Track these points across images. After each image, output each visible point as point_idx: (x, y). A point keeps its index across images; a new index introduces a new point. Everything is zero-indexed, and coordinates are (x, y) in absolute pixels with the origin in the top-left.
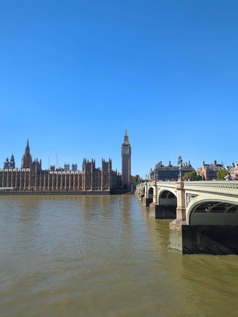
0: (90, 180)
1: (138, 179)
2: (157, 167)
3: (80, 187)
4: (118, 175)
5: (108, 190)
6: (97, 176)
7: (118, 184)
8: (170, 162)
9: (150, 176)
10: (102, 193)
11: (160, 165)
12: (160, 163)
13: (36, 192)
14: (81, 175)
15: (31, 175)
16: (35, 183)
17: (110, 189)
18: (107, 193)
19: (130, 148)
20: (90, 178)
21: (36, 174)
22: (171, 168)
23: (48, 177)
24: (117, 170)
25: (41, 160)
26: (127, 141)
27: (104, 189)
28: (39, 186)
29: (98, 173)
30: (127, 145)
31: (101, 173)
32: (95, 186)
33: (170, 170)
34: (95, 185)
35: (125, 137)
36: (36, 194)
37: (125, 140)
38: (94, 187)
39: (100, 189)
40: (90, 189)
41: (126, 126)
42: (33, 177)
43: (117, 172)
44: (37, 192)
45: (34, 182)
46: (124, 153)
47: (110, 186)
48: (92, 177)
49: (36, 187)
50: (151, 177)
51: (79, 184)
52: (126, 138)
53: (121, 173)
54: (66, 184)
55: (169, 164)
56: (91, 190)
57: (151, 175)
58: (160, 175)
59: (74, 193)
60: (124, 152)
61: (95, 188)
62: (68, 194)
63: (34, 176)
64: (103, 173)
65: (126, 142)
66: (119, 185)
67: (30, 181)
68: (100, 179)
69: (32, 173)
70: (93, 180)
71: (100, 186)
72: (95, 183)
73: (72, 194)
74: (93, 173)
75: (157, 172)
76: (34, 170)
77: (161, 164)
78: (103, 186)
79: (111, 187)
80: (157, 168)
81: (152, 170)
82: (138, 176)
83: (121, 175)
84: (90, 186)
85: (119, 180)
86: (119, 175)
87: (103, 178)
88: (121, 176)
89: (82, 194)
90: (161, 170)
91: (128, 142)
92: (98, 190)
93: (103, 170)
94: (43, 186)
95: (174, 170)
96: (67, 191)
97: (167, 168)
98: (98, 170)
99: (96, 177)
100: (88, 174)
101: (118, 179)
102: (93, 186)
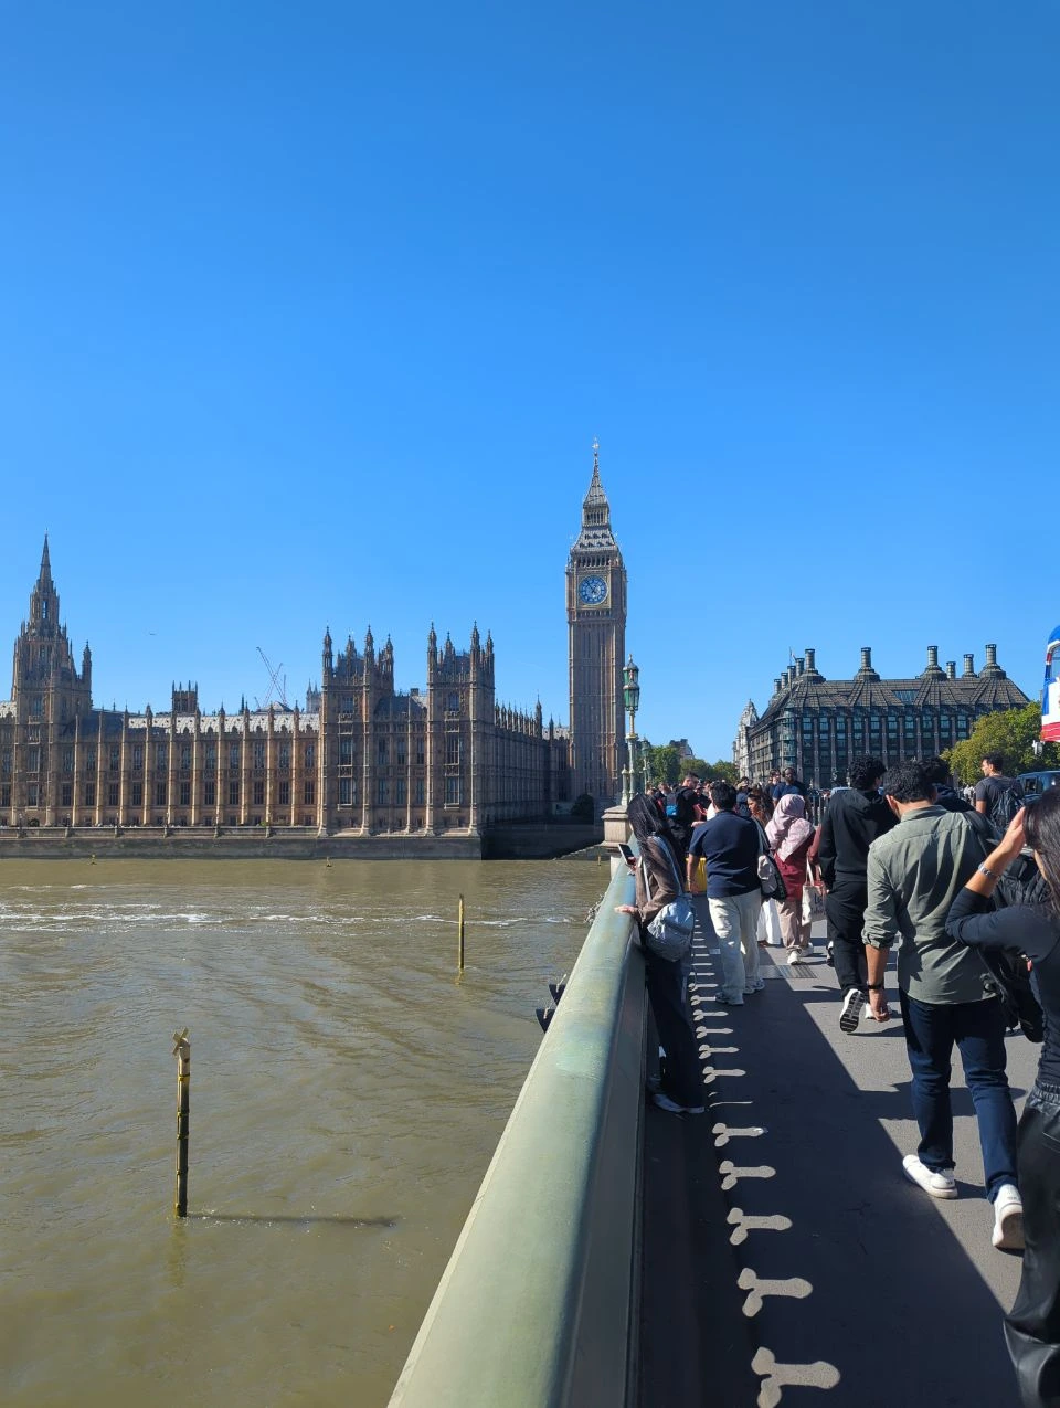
0: (358, 770)
1: (682, 762)
2: (786, 689)
3: (306, 811)
4: (546, 736)
5: (470, 831)
6: (402, 740)
7: (547, 791)
8: (867, 652)
9: (744, 741)
10: (430, 849)
11: (805, 675)
12: (802, 664)
13: (40, 842)
14: (307, 739)
15: (26, 740)
16: (49, 785)
17: (482, 826)
18: (458, 849)
19: (619, 575)
20: (358, 753)
21: (52, 734)
22: (875, 688)
23: (119, 752)
24: (539, 708)
25: (87, 654)
26: (599, 533)
27: (442, 823)
28: (68, 802)
29: (403, 725)
30: (602, 559)
31: (422, 725)
32: (387, 807)
33: (864, 703)
34: (389, 798)
35: (587, 507)
36: (40, 850)
37: (588, 528)
38: (381, 813)
39: (418, 823)
40: (355, 822)
41: (595, 446)
42: (33, 749)
43: (540, 718)
44: (49, 841)
45: (43, 780)
46: (585, 607)
47: (482, 805)
48: (366, 749)
49: (55, 809)
50: (749, 746)
51: (297, 792)
52: (595, 514)
53: (568, 725)
54: (224, 792)
55: (860, 663)
56: (362, 831)
57: (749, 739)
58: (803, 732)
59: (260, 851)
60: (584, 598)
61: (390, 820)
62: (223, 851)
63: (43, 747)
64: (436, 723)
65: (595, 542)
66: (553, 797)
67: (22, 779)
68: (421, 758)
69: (26, 727)
70: (373, 769)
71: (419, 804)
72: (390, 785)
73: (252, 851)
74: (376, 725)
75: (787, 714)
76: (39, 711)
77: (812, 664)
78: (437, 806)
79: (492, 811)
80: (783, 695)
81: (754, 710)
82: (680, 745)
83: (566, 735)
84: (358, 805)
85: (554, 766)
86: (557, 736)
87: (437, 752)
88: (568, 741)
89: (307, 852)
90: (814, 704)
91: (604, 541)
92: (406, 832)
93: (439, 707)
94: (90, 802)
95: (896, 702)
96: (219, 835)
97: (846, 690)
98: (406, 702)
99: (390, 747)
100: (345, 728)
101: (547, 762)
102: (373, 808)
